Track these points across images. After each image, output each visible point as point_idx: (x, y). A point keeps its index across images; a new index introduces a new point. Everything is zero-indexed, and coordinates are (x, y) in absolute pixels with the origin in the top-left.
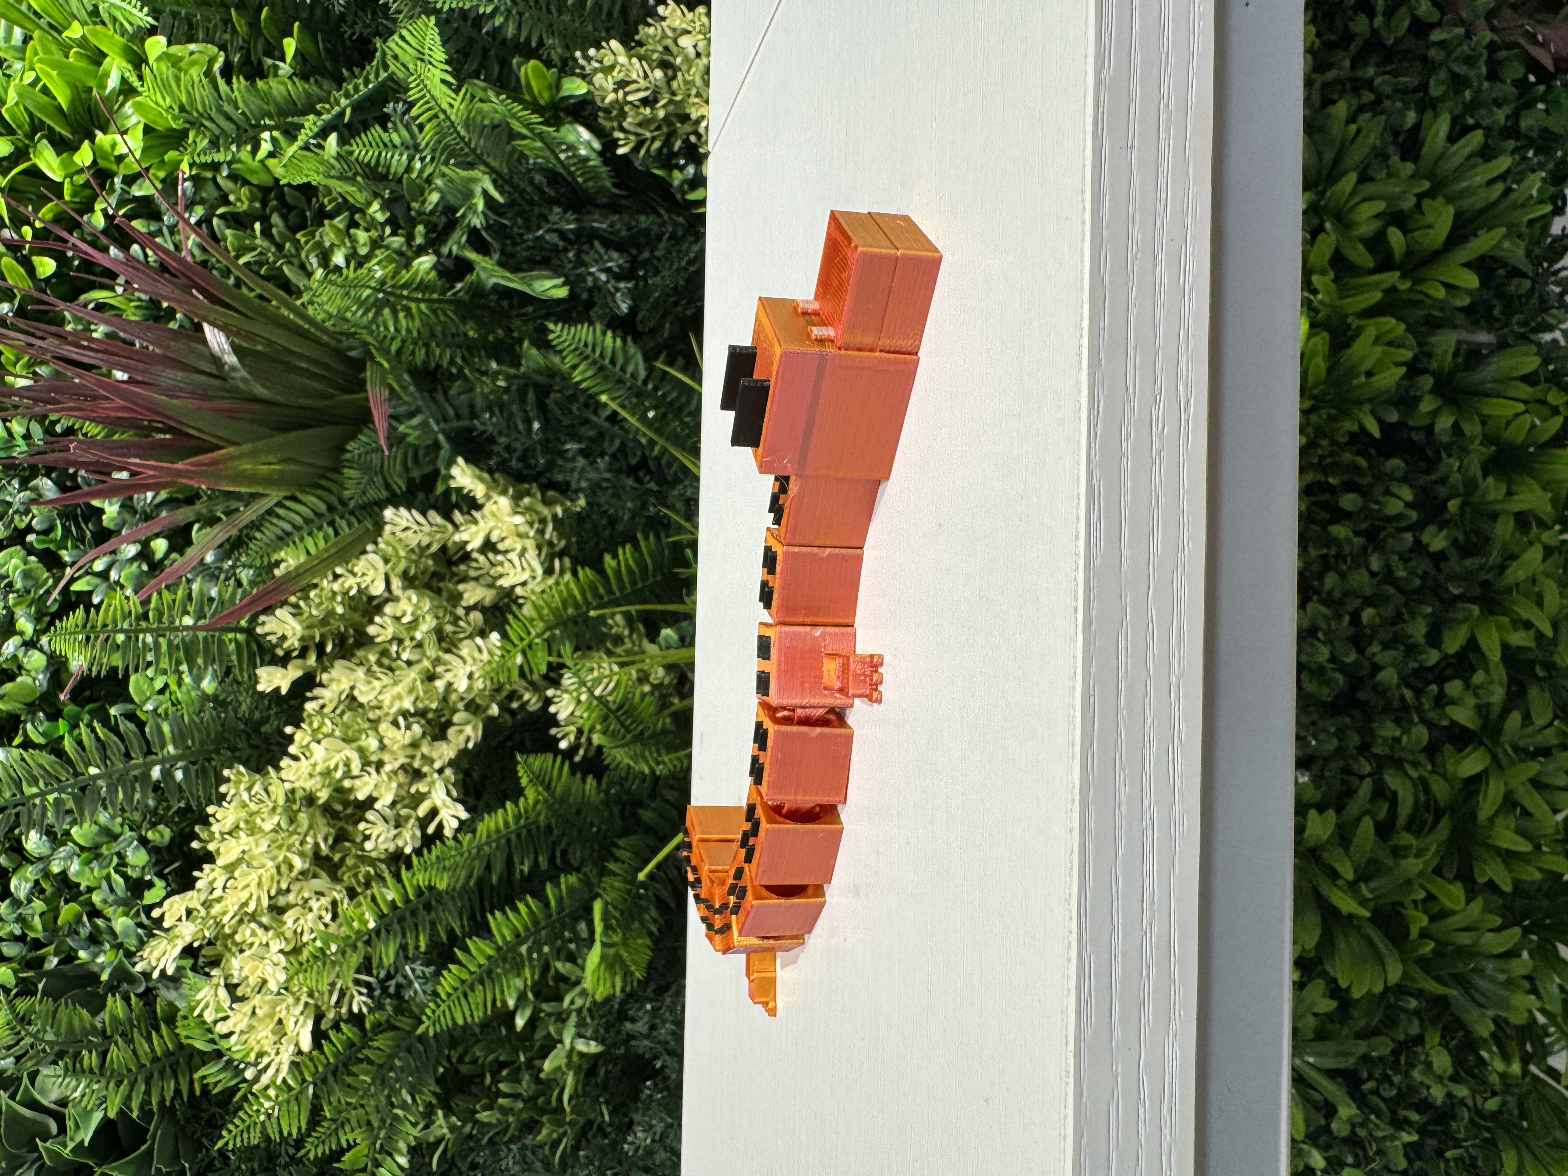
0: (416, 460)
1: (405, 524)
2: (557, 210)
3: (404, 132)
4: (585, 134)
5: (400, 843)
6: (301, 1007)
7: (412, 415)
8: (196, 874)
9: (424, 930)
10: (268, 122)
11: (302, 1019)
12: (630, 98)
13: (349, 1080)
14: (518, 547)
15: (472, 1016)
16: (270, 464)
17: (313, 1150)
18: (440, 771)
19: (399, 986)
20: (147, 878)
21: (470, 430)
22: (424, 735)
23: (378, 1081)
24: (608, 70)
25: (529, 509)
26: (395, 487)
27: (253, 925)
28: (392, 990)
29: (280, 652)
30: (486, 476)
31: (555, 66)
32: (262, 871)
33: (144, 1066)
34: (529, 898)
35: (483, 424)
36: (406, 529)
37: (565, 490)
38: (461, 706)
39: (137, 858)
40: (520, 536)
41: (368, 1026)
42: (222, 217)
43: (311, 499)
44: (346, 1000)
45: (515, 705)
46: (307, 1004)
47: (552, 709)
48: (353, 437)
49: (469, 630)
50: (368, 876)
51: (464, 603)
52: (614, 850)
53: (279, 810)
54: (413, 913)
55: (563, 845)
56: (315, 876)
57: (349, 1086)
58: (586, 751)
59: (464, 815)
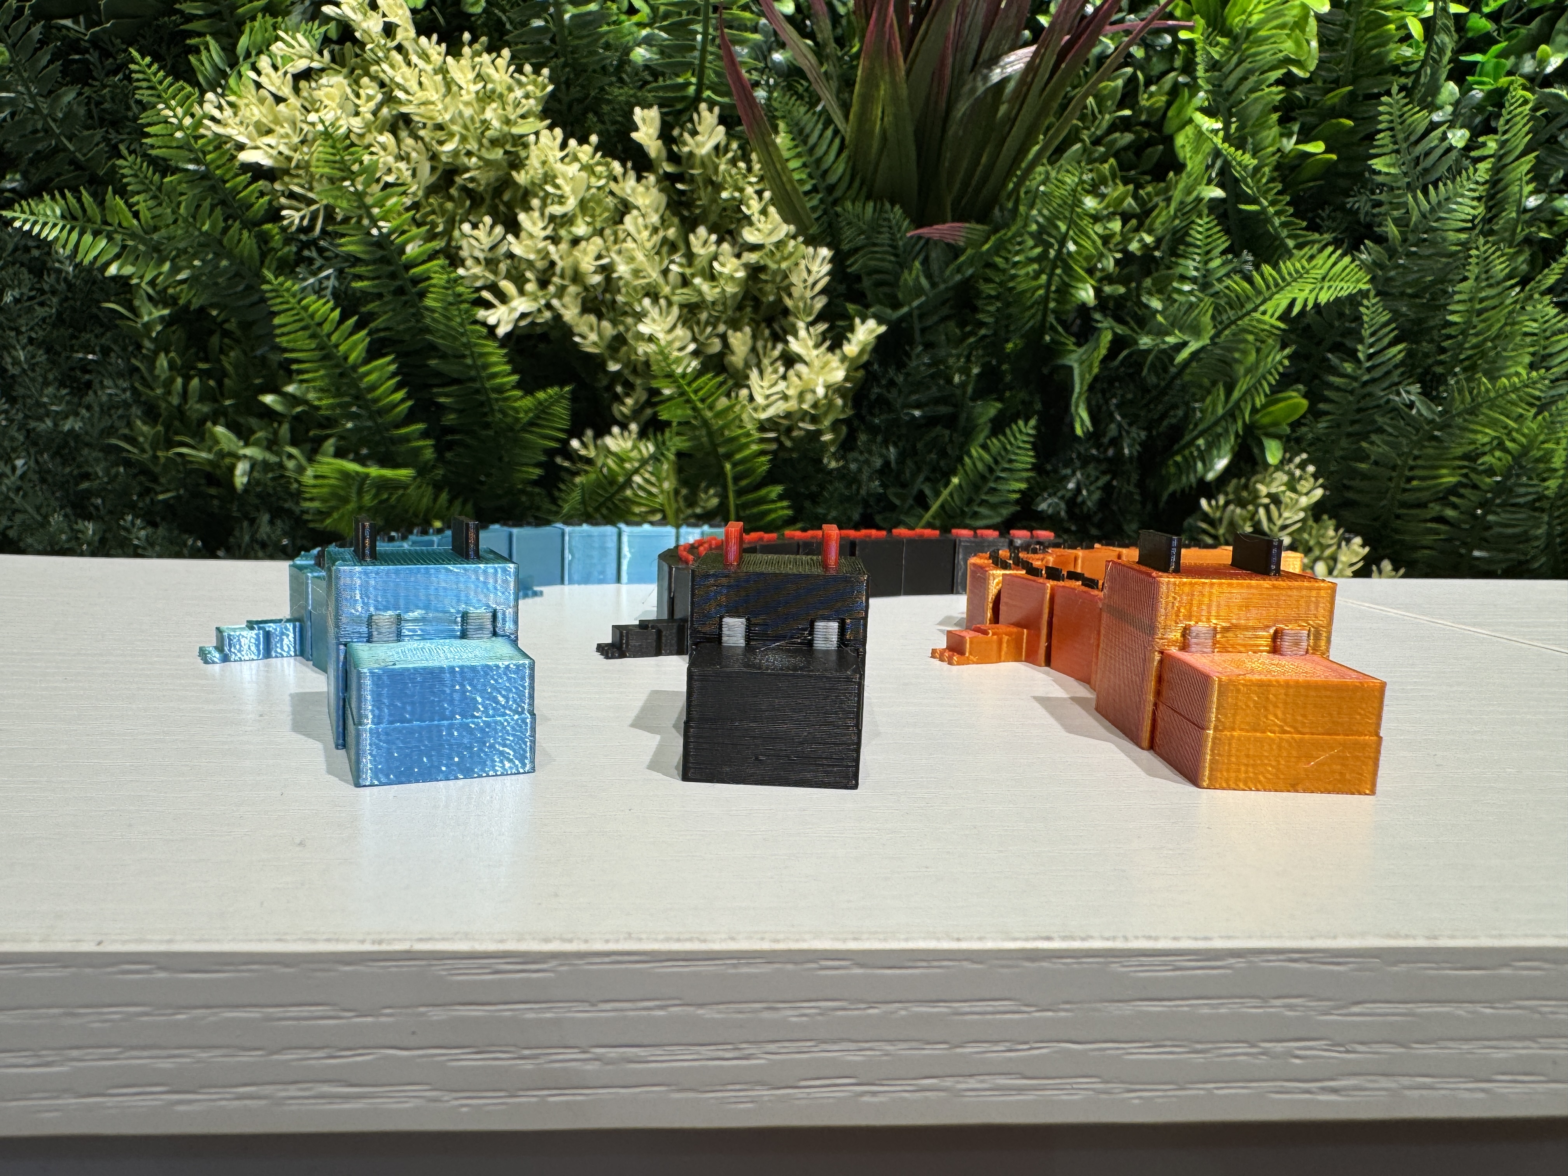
0: (879, 284)
1: (814, 268)
2: (1143, 434)
3: (1223, 271)
4: (1221, 464)
5: (469, 262)
6: (287, 152)
7: (929, 276)
8: (435, 37)
9: (374, 286)
10: (1234, 126)
11: (274, 152)
12: (1262, 511)
13: (207, 204)
14: (791, 392)
15: (283, 334)
16: (882, 119)
17: (126, 165)
18: (549, 306)
19: (310, 261)
21: (911, 343)
22: (586, 289)
23: (202, 239)
24: (1292, 486)
25: (831, 404)
26: (852, 260)
27: (380, 97)
28: (306, 253)
29: (676, 132)
30: (865, 357)
31: (1293, 431)
32: (440, 106)
34: (409, 403)
35: (918, 356)
36: (809, 272)
37: (847, 446)
38: (621, 328)
40: (801, 396)
41: (268, 226)
42: (1133, 78)
43: (840, 168)
44: (294, 203)
45: (619, 389)
46: (289, 159)
47: (616, 430)
48: (907, 213)
49: (701, 339)
50: (434, 225)
51: (730, 332)
52: (460, 500)
53: (506, 128)
54: (393, 276)
55: (469, 440)
56: (433, 169)
57: (198, 206)
58: (566, 469)
59: (501, 331)
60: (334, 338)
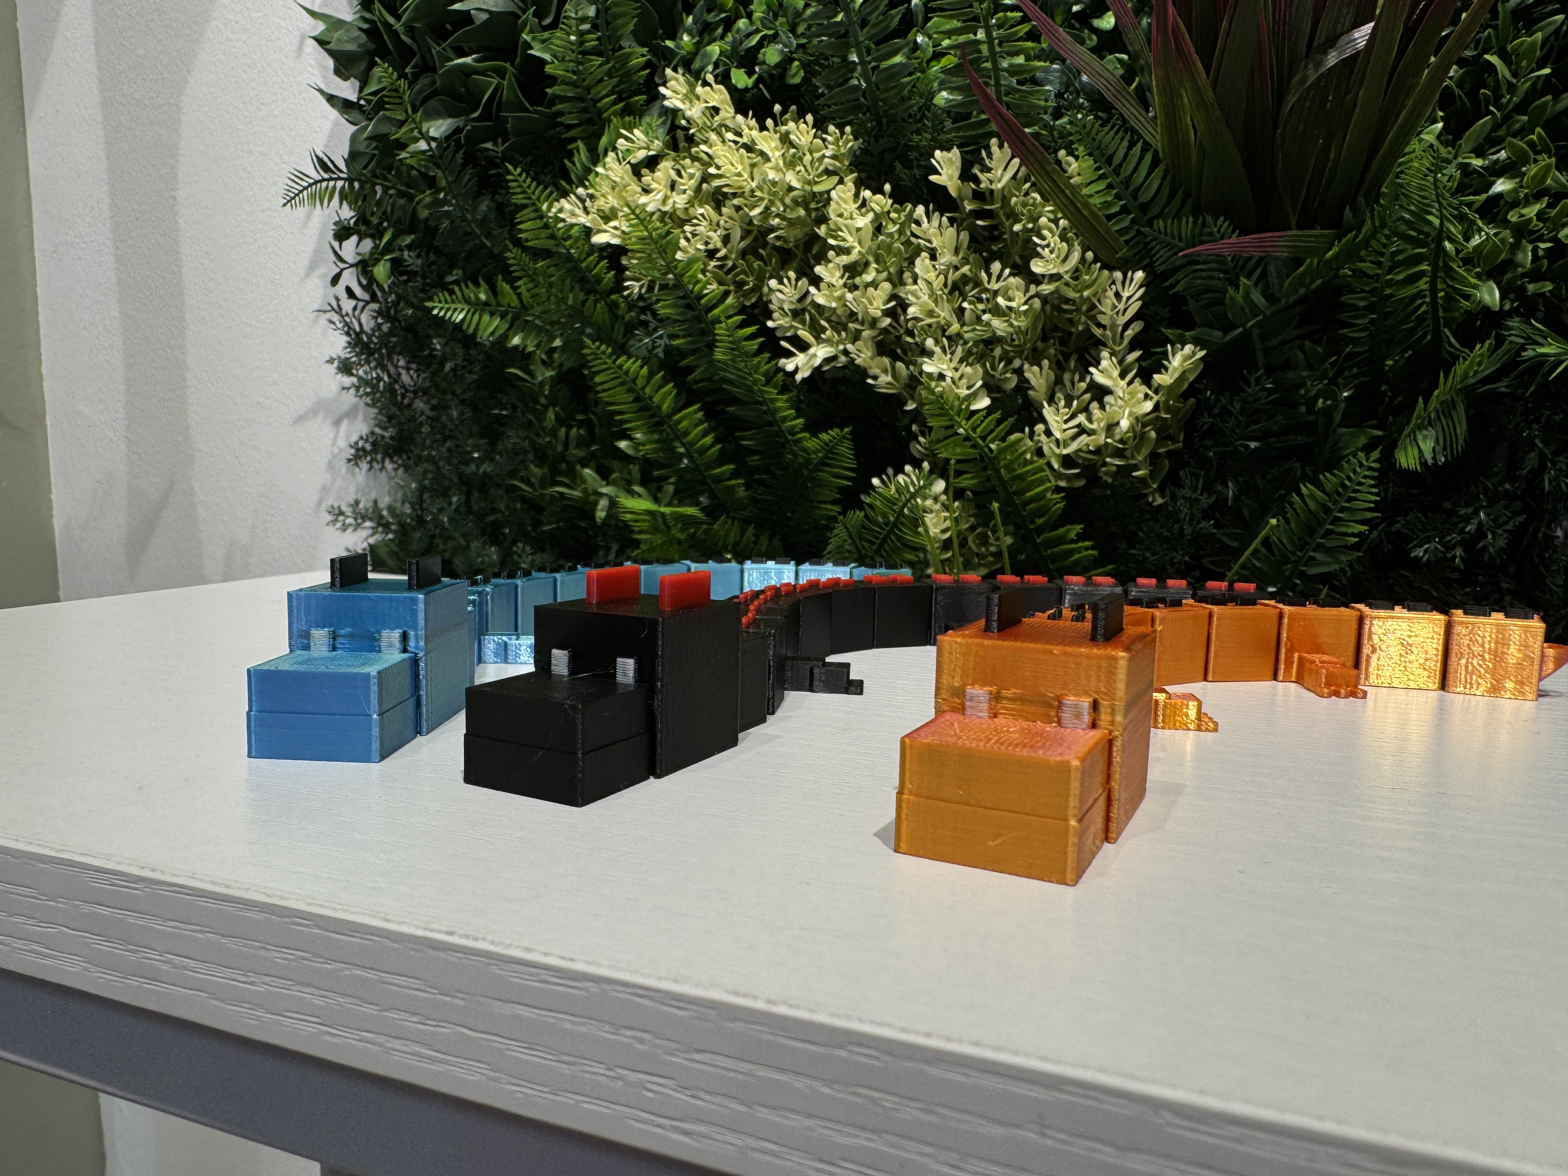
5: (776, 315)
8: (750, 113)
9: (689, 343)
11: (619, 233)
14: (1094, 425)
16: (1194, 127)
19: (645, 324)
20: (757, 69)
22: (881, 331)
29: (973, 171)
32: (746, 176)
33: (589, 91)
34: (719, 446)
36: (1120, 297)
38: (911, 368)
39: (772, 55)
41: (613, 297)
43: (1156, 182)
47: (909, 468)
49: (997, 374)
50: (744, 283)
51: (1026, 367)
53: (808, 188)
57: (564, 284)
59: (799, 377)
60: (648, 390)
